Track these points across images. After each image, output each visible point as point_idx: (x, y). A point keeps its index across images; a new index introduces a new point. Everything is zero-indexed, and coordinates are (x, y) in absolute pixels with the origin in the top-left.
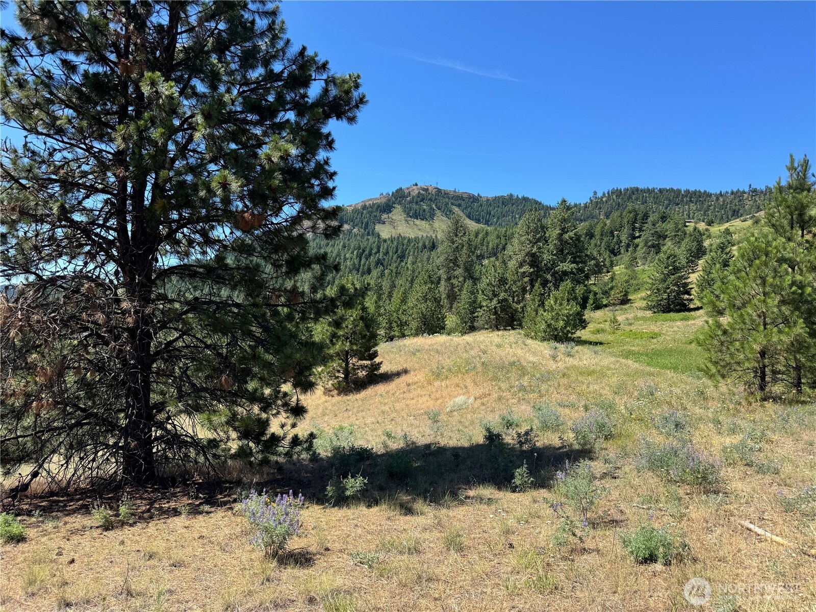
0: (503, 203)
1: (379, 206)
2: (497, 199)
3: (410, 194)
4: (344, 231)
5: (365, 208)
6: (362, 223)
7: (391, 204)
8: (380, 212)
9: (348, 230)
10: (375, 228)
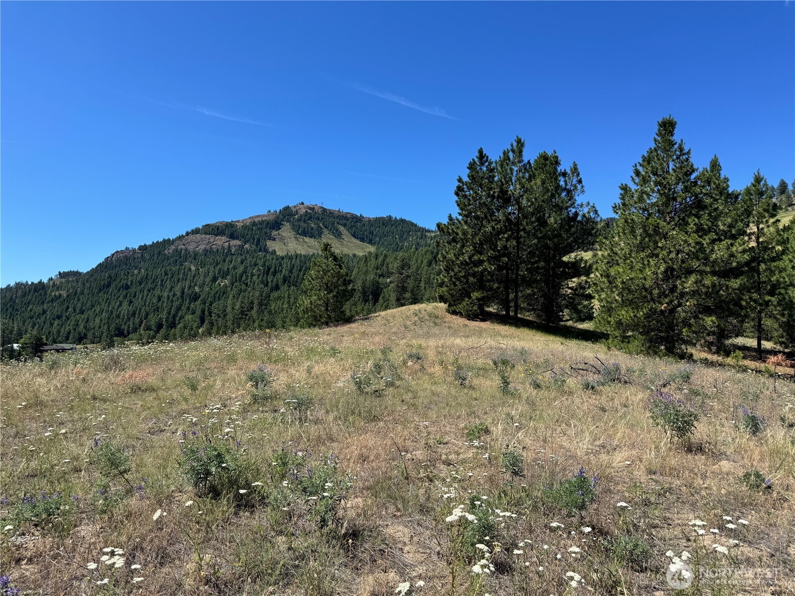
0: (383, 224)
1: (268, 223)
2: (377, 220)
3: (297, 212)
4: (235, 246)
5: (254, 224)
6: (254, 239)
7: (279, 221)
8: (270, 229)
9: (240, 245)
10: (266, 245)
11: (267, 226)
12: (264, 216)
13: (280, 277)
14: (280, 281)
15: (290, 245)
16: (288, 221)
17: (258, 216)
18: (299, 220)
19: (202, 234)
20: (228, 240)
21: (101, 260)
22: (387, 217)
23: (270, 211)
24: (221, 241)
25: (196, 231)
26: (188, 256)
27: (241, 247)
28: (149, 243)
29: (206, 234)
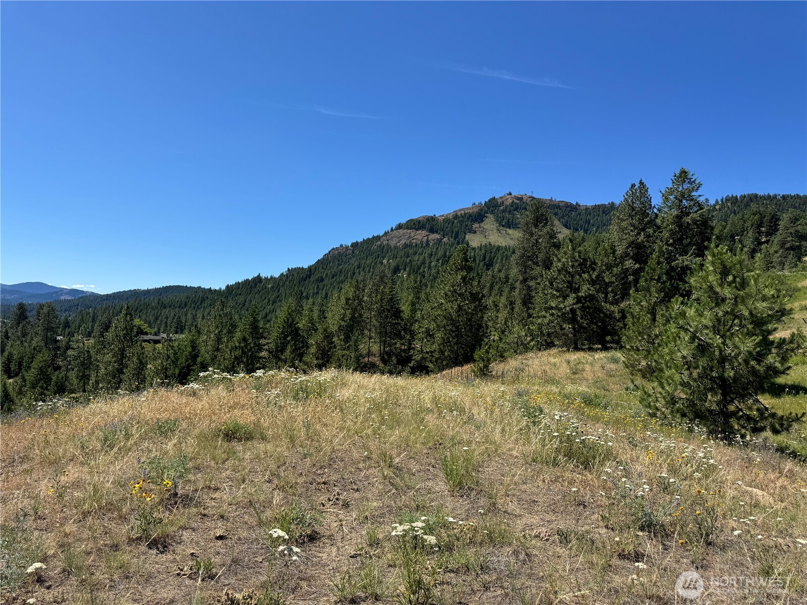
0: (604, 212)
1: (470, 216)
2: (597, 208)
3: (503, 202)
4: (434, 240)
5: (456, 217)
6: (453, 232)
7: (483, 213)
8: (471, 222)
9: (438, 239)
10: (465, 238)
11: (468, 219)
12: (468, 209)
15: (491, 237)
16: (492, 213)
17: (462, 210)
18: (504, 211)
19: (404, 229)
20: (428, 234)
21: (320, 257)
22: (609, 204)
23: (475, 204)
24: (420, 235)
25: (400, 227)
26: (389, 251)
27: (440, 241)
28: (360, 240)
29: (408, 228)
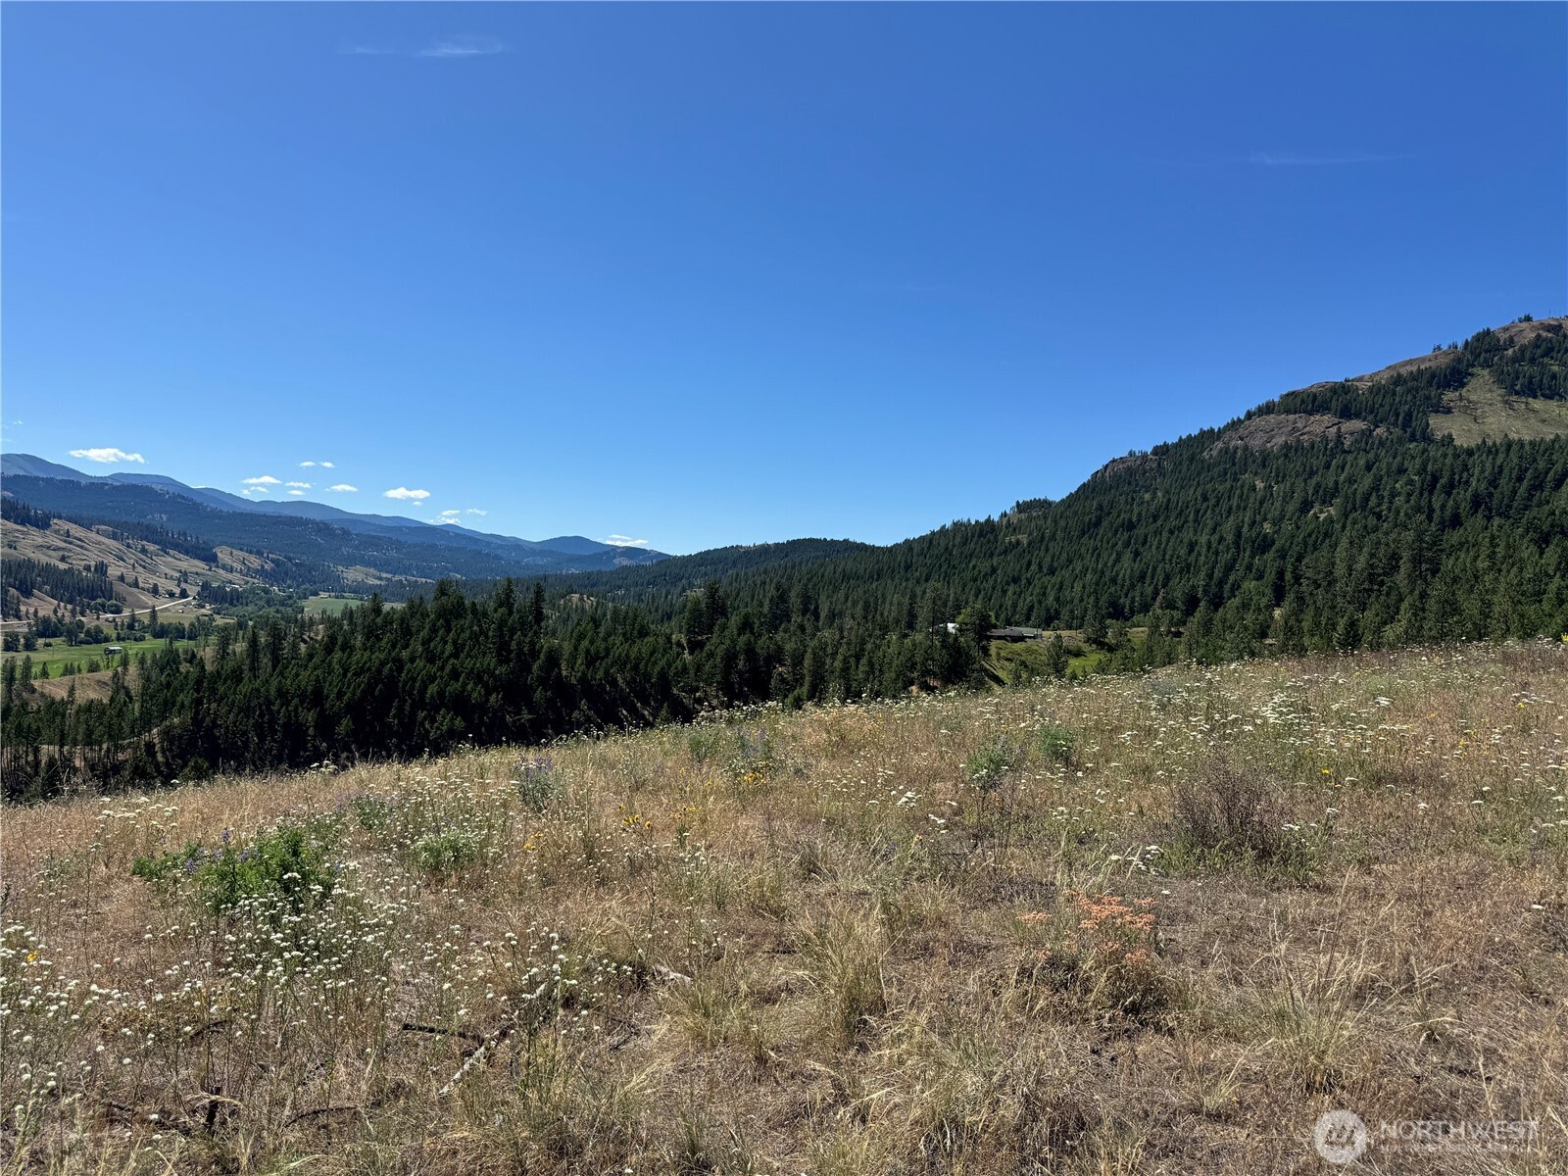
1: (1433, 376)
3: (1511, 340)
4: (1352, 434)
5: (1398, 380)
6: (1398, 415)
7: (1462, 366)
8: (1438, 388)
9: (1363, 430)
10: (1428, 424)
11: (1430, 383)
12: (1423, 360)
13: (1463, 496)
14: (1464, 508)
15: (1491, 420)
16: (1487, 365)
17: (1410, 362)
18: (1515, 360)
19: (1279, 413)
20: (1336, 420)
21: (1086, 478)
23: (1439, 348)
24: (1321, 425)
25: (1267, 409)
26: (1250, 460)
27: (1367, 434)
28: (1172, 440)
29: (1288, 412)
